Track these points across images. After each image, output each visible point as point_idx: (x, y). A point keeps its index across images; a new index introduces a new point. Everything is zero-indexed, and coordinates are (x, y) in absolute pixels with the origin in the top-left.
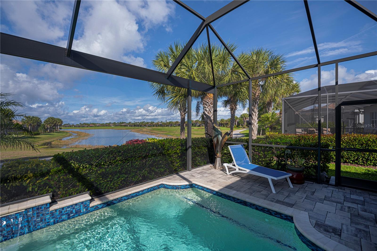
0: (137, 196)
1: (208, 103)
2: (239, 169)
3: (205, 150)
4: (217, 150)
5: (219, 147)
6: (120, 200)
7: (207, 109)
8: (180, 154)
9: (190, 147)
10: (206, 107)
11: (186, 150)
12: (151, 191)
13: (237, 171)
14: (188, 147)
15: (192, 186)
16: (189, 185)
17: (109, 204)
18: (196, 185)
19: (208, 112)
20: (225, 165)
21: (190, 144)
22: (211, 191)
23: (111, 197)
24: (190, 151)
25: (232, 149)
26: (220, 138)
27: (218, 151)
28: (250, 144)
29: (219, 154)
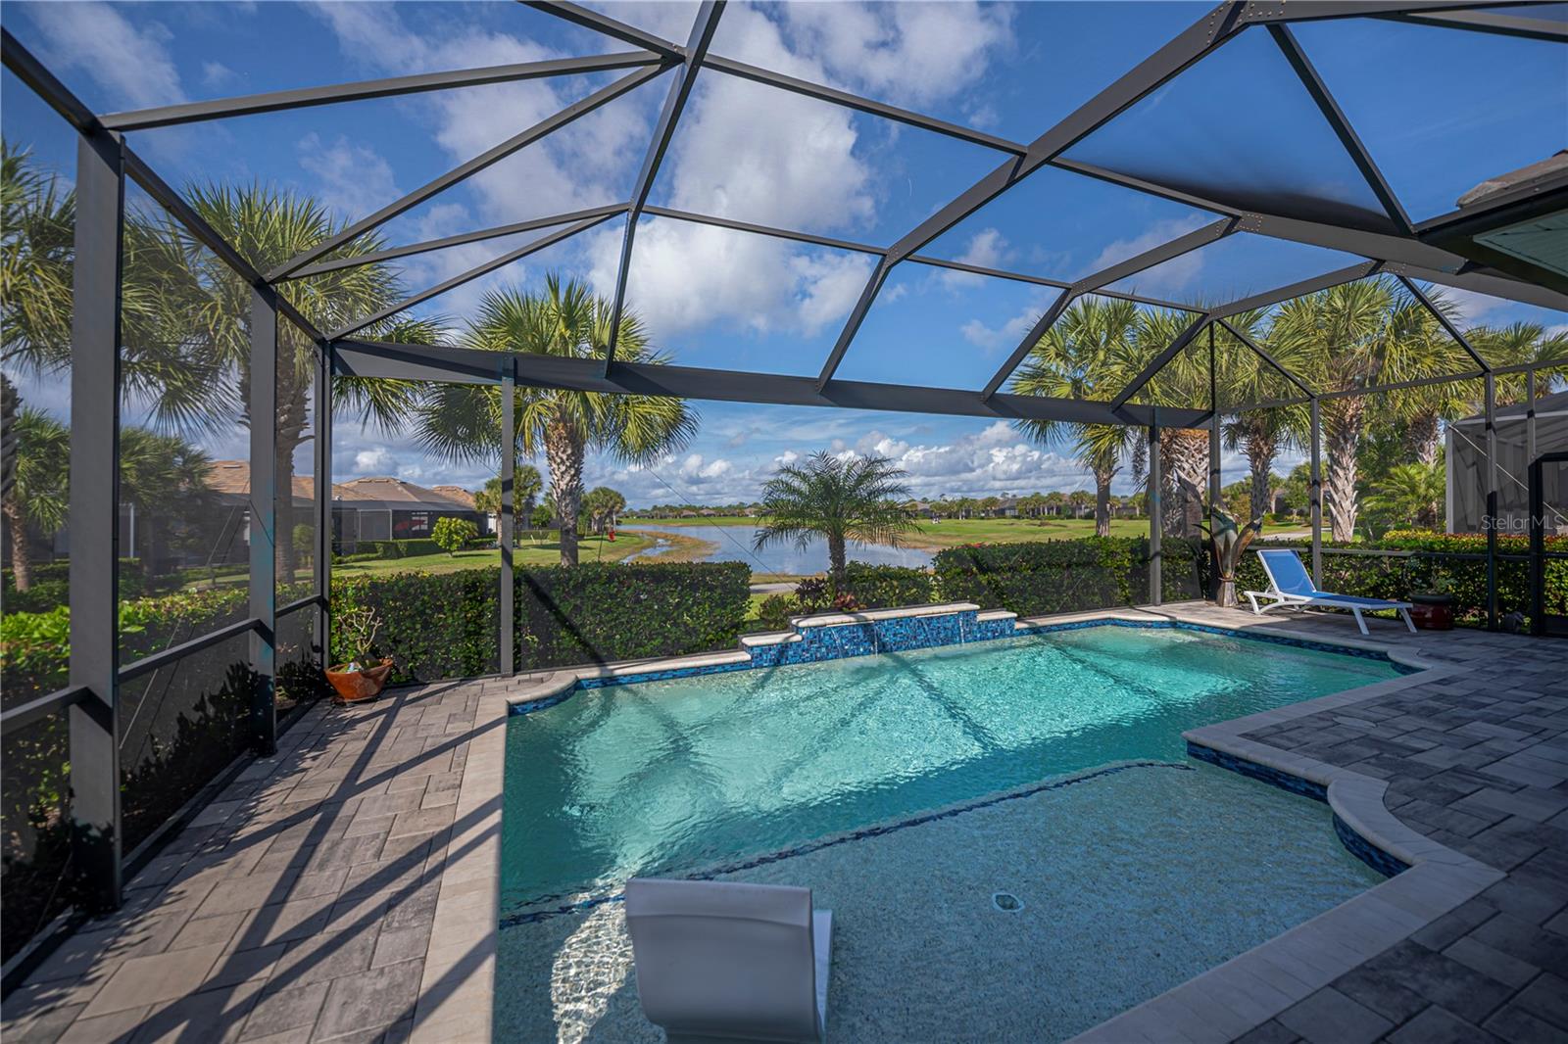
0: (1070, 629)
1: (1186, 448)
2: (1286, 599)
3: (1186, 568)
4: (1225, 563)
5: (1230, 557)
6: (1049, 629)
7: (1186, 466)
8: (1129, 571)
9: (1156, 554)
10: (1182, 458)
11: (1145, 561)
12: (1091, 626)
13: (1281, 602)
14: (1152, 553)
15: (1174, 625)
16: (1170, 623)
17: (1036, 631)
18: (1186, 623)
19: (1189, 473)
20: (1250, 594)
21: (1159, 548)
22: (1223, 631)
23: (1041, 622)
24: (1157, 565)
25: (1267, 559)
26: (1233, 536)
27: (1227, 567)
28: (1317, 550)
29: (1229, 574)
